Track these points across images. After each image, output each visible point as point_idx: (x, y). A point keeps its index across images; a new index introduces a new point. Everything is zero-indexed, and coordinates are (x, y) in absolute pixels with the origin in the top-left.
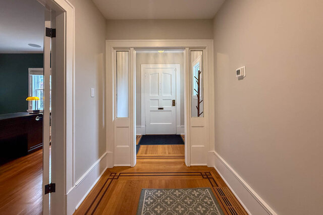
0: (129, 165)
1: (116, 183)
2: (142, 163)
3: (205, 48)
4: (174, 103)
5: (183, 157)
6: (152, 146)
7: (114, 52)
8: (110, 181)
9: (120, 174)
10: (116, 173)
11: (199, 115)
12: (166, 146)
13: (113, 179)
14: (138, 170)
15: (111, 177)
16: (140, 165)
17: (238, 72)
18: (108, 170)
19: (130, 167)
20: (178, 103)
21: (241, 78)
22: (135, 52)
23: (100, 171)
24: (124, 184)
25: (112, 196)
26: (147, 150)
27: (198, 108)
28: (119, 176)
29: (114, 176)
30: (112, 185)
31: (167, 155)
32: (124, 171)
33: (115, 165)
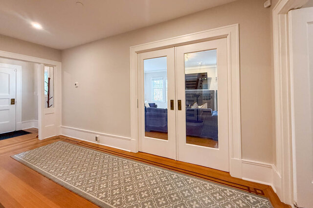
3: (55, 66)
4: (13, 102)
11: (48, 107)
17: (76, 84)
20: (19, 101)
21: (77, 87)
27: (48, 102)
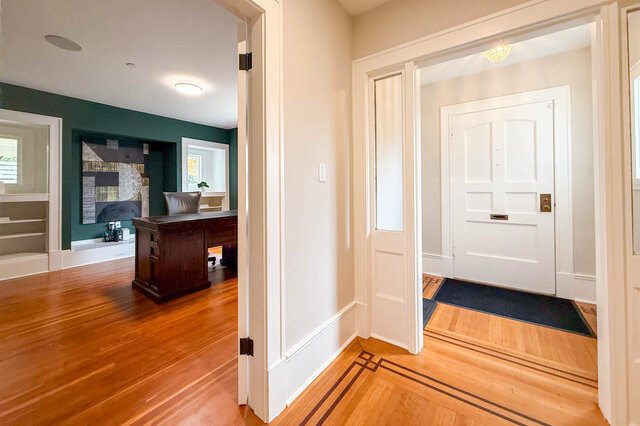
0: (405, 347)
1: (370, 381)
2: (440, 352)
4: (546, 203)
5: (592, 383)
6: (471, 312)
7: (368, 84)
8: (357, 368)
9: (382, 360)
10: (372, 356)
12: (518, 325)
13: (364, 367)
14: (425, 367)
15: (360, 361)
16: (433, 357)
18: (358, 341)
19: (406, 352)
20: (561, 202)
22: (418, 71)
23: (342, 339)
24: (389, 393)
25: (356, 411)
26: (454, 321)
28: (378, 365)
29: (368, 361)
30: (360, 382)
31: (520, 352)
32: (392, 358)
33: (374, 335)
